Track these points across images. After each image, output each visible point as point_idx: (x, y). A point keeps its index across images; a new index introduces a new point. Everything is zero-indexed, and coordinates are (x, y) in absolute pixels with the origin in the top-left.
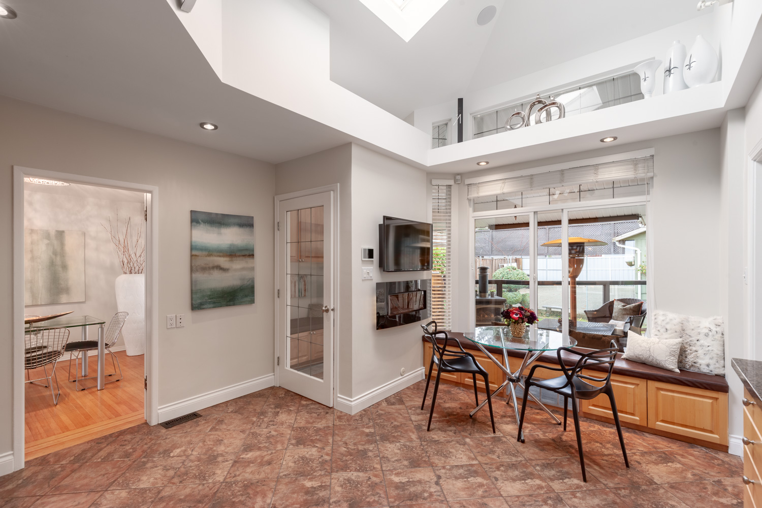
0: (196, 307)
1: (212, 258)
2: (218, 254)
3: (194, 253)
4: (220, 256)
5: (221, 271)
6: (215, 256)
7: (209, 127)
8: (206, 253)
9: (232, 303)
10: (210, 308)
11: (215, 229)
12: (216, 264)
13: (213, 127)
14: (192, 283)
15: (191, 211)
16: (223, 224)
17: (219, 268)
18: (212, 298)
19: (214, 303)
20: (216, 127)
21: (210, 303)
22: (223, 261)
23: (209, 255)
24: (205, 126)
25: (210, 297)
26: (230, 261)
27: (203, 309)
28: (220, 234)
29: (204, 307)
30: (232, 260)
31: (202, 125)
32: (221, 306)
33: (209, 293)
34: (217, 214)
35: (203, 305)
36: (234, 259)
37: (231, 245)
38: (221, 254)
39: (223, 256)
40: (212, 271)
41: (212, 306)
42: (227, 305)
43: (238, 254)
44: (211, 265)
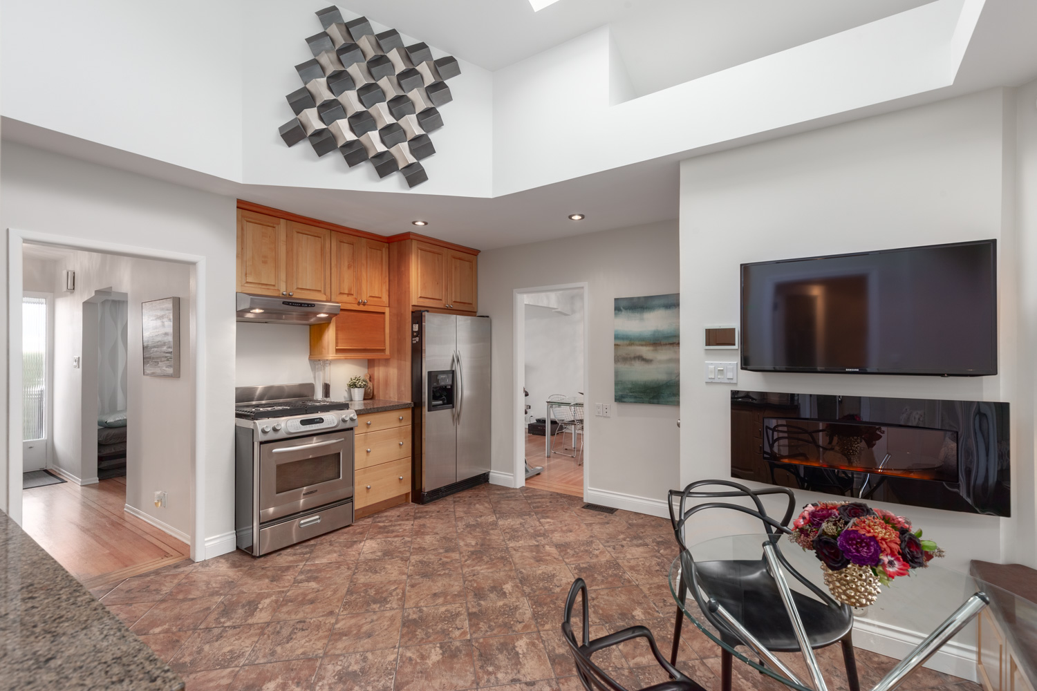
0: (619, 399)
1: (633, 348)
2: (640, 343)
3: (619, 342)
4: (642, 345)
5: (643, 362)
6: (637, 345)
7: (577, 218)
8: (628, 342)
9: (655, 401)
10: (631, 402)
11: (637, 315)
12: (638, 354)
13: (580, 217)
14: (617, 374)
15: (615, 299)
16: (646, 308)
17: (641, 358)
18: (633, 392)
19: (636, 397)
20: (583, 217)
21: (631, 397)
22: (645, 351)
23: (631, 344)
24: (573, 218)
25: (632, 390)
26: (653, 350)
27: (624, 402)
28: (642, 319)
29: (625, 400)
30: (656, 350)
31: (570, 217)
32: (643, 402)
33: (630, 386)
34: (639, 298)
35: (624, 398)
36: (658, 348)
37: (655, 332)
38: (644, 343)
39: (646, 345)
40: (633, 362)
41: (633, 400)
42: (650, 403)
43: (664, 342)
44: (632, 355)
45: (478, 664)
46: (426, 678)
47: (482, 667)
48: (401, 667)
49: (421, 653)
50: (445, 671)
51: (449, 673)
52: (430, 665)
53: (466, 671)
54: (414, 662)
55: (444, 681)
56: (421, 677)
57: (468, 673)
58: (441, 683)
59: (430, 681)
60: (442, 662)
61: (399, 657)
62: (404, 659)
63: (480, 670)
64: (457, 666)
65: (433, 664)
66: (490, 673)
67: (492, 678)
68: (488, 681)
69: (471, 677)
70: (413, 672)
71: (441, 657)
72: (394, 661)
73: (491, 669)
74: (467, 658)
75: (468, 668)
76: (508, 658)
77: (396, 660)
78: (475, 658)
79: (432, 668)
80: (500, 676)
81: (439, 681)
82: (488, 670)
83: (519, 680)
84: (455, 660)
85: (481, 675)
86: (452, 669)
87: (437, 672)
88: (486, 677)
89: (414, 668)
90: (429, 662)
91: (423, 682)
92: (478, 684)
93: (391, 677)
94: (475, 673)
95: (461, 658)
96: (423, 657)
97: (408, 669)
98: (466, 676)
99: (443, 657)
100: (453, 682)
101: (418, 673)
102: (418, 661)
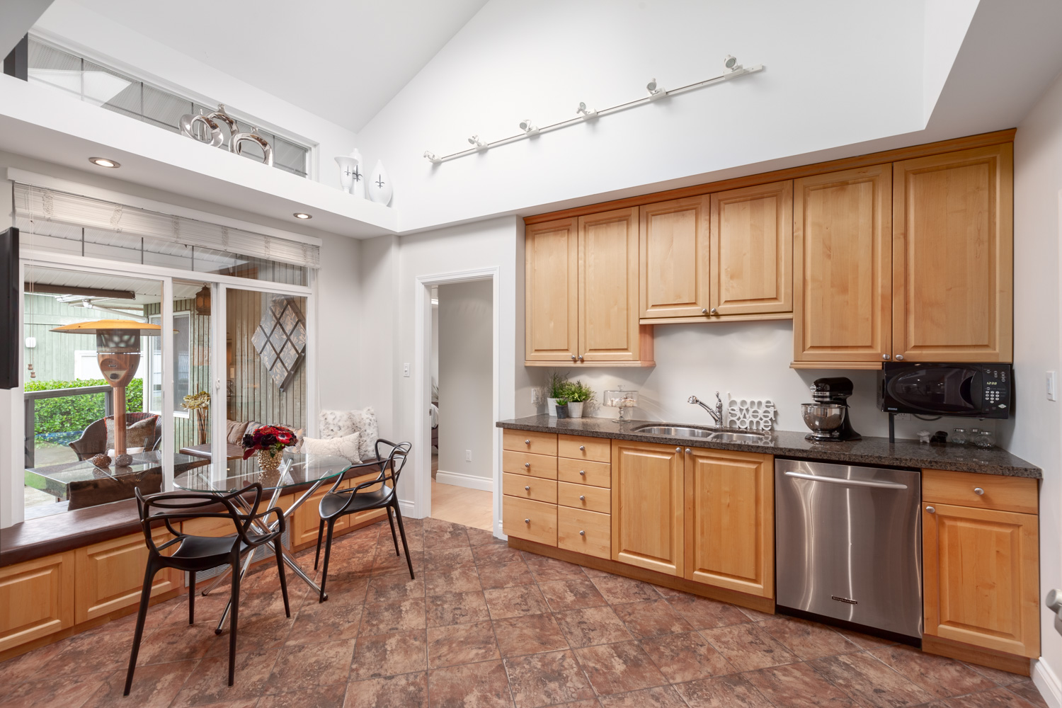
45: (423, 694)
46: (476, 676)
47: (420, 690)
48: (505, 687)
49: (489, 704)
50: (458, 684)
51: (455, 682)
52: (475, 690)
53: (437, 685)
54: (494, 693)
55: (459, 675)
56: (481, 678)
57: (435, 683)
58: (462, 673)
59: (472, 674)
60: (463, 694)
61: (512, 699)
62: (505, 696)
63: (423, 686)
64: (446, 689)
65: (472, 691)
66: (413, 684)
67: (411, 679)
68: (416, 677)
69: (433, 679)
70: (492, 682)
71: (465, 700)
72: (516, 694)
73: (412, 688)
74: (436, 699)
75: (435, 688)
76: (389, 701)
77: (515, 694)
78: (427, 700)
79: (473, 687)
80: (403, 682)
81: (464, 675)
82: (415, 687)
83: (386, 678)
84: (449, 696)
85: (423, 682)
86: (452, 687)
87: (467, 683)
88: (418, 680)
89: (491, 686)
90: (476, 693)
91: (479, 673)
92: (427, 674)
93: (511, 677)
94: (427, 683)
95: (442, 699)
96: (485, 698)
97: (497, 685)
98: (437, 680)
99: (463, 700)
100: (450, 674)
101: (486, 681)
102: (488, 694)
